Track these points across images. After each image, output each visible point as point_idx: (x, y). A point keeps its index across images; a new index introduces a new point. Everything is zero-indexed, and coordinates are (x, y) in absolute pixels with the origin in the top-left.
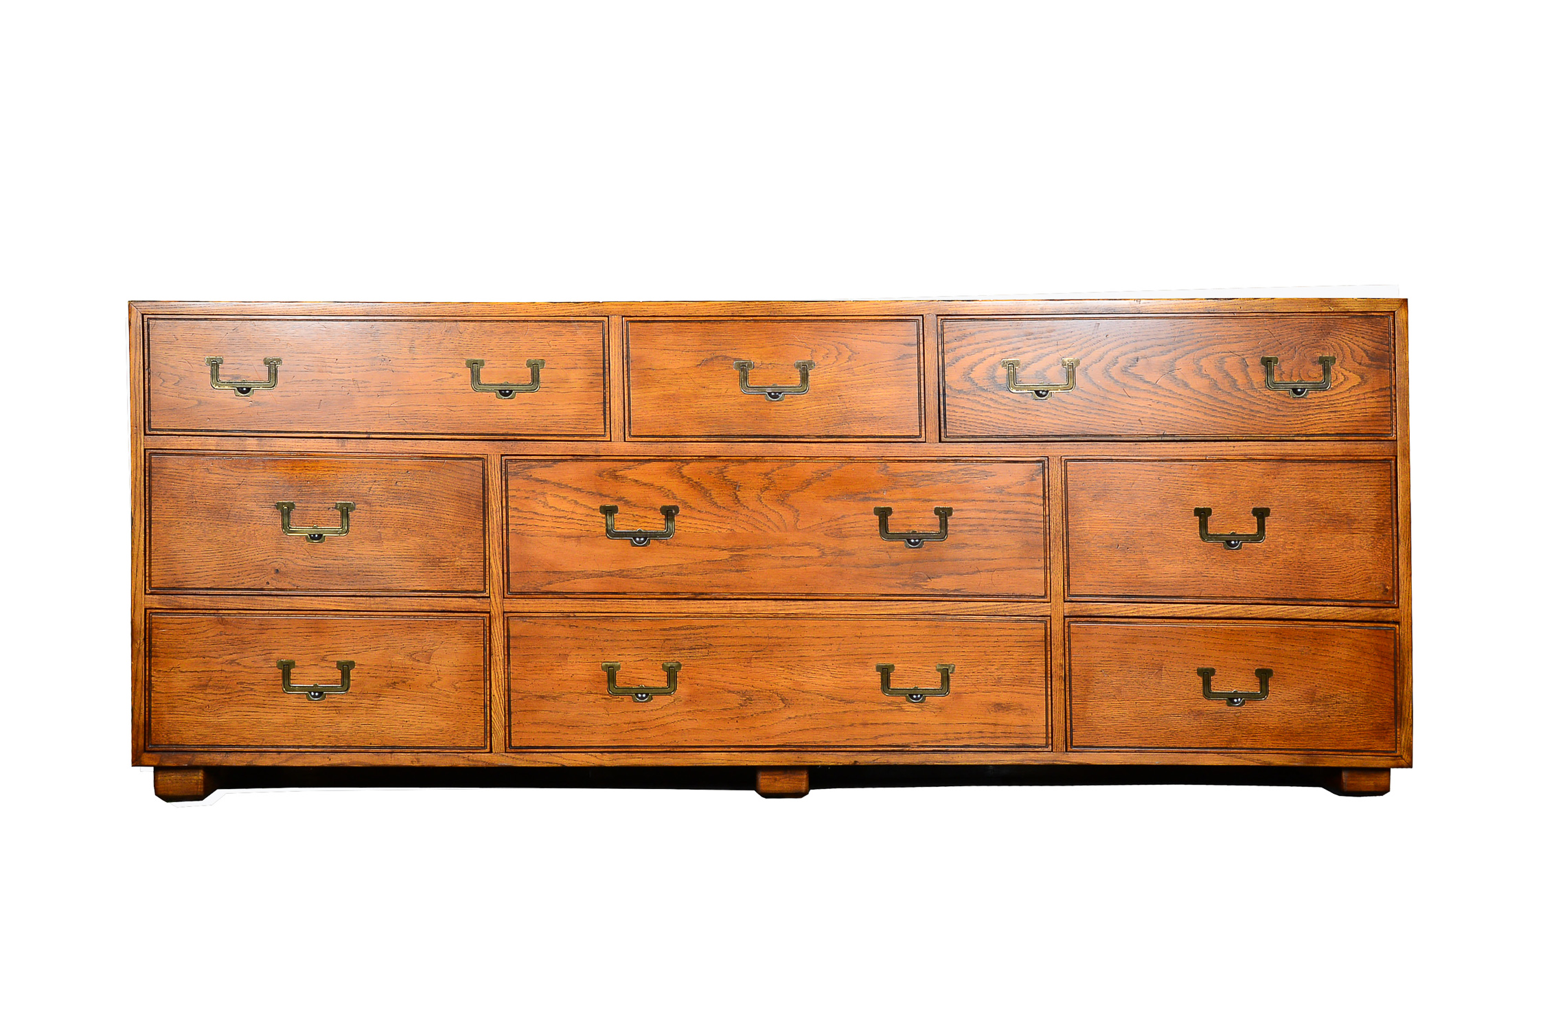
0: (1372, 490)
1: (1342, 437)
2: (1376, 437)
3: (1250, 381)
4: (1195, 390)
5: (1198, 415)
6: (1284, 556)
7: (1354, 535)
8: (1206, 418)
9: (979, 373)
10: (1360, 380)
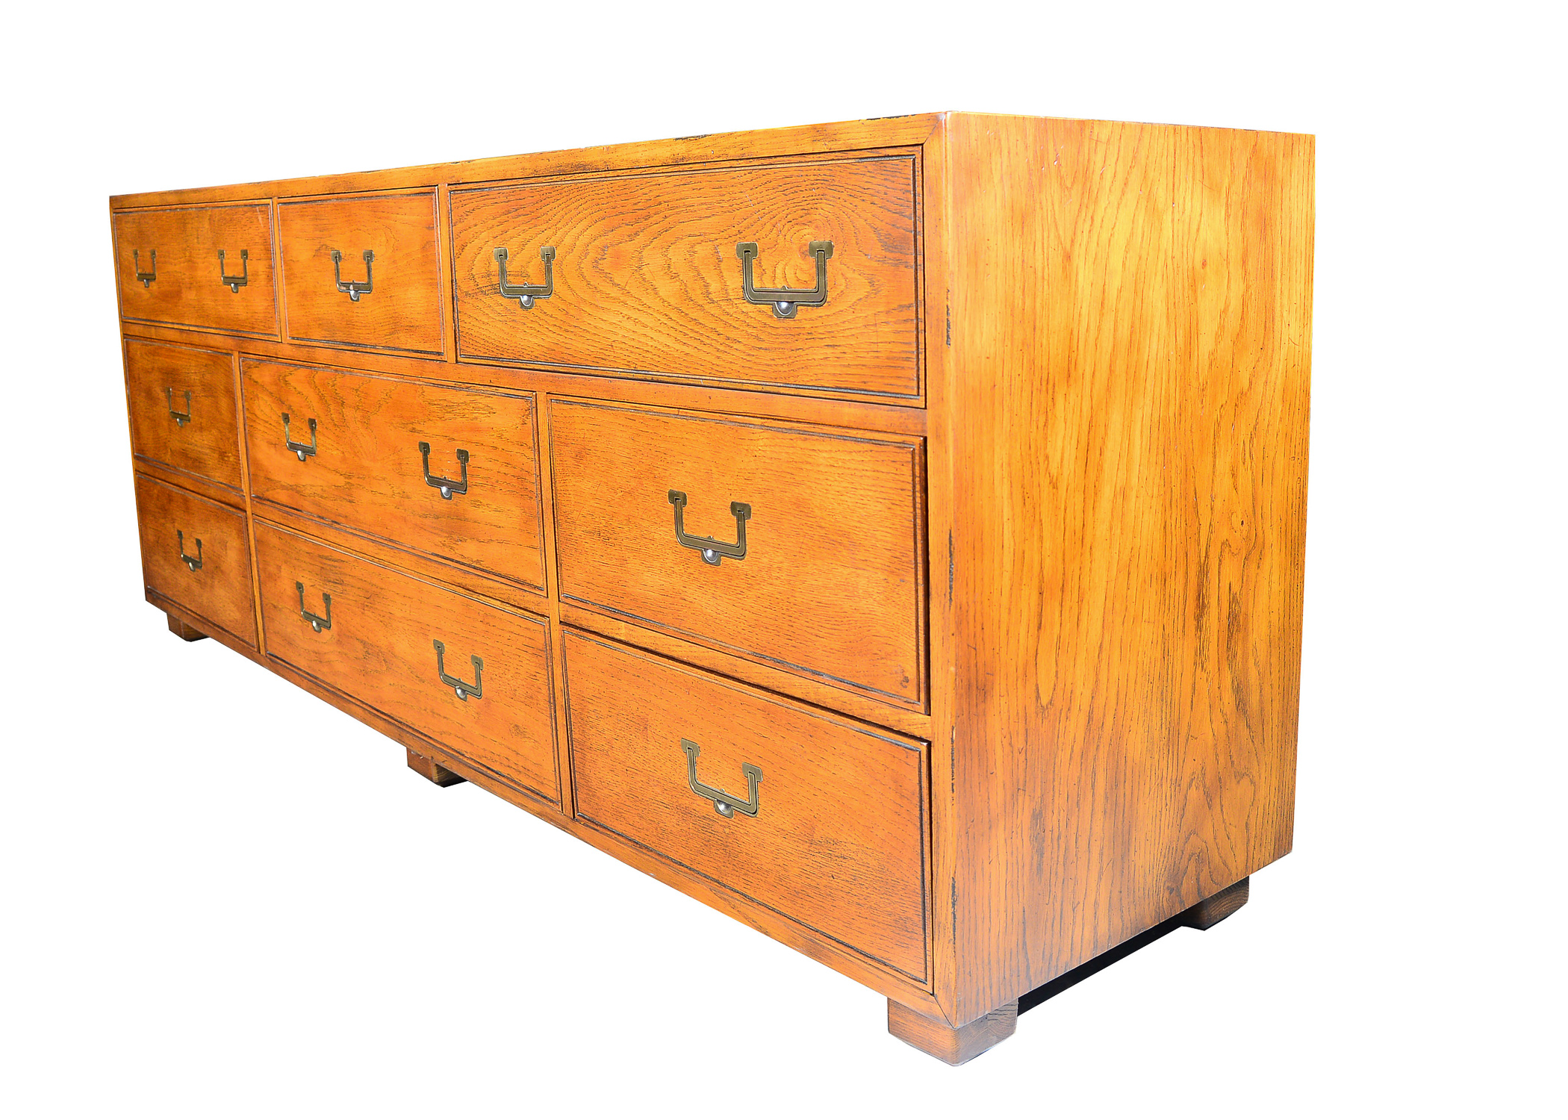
0: (884, 496)
1: (843, 392)
2: (891, 398)
3: (725, 289)
4: (664, 301)
5: (670, 342)
6: (771, 588)
7: (859, 571)
8: (678, 346)
9: (478, 269)
10: (868, 289)
